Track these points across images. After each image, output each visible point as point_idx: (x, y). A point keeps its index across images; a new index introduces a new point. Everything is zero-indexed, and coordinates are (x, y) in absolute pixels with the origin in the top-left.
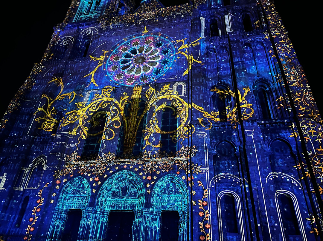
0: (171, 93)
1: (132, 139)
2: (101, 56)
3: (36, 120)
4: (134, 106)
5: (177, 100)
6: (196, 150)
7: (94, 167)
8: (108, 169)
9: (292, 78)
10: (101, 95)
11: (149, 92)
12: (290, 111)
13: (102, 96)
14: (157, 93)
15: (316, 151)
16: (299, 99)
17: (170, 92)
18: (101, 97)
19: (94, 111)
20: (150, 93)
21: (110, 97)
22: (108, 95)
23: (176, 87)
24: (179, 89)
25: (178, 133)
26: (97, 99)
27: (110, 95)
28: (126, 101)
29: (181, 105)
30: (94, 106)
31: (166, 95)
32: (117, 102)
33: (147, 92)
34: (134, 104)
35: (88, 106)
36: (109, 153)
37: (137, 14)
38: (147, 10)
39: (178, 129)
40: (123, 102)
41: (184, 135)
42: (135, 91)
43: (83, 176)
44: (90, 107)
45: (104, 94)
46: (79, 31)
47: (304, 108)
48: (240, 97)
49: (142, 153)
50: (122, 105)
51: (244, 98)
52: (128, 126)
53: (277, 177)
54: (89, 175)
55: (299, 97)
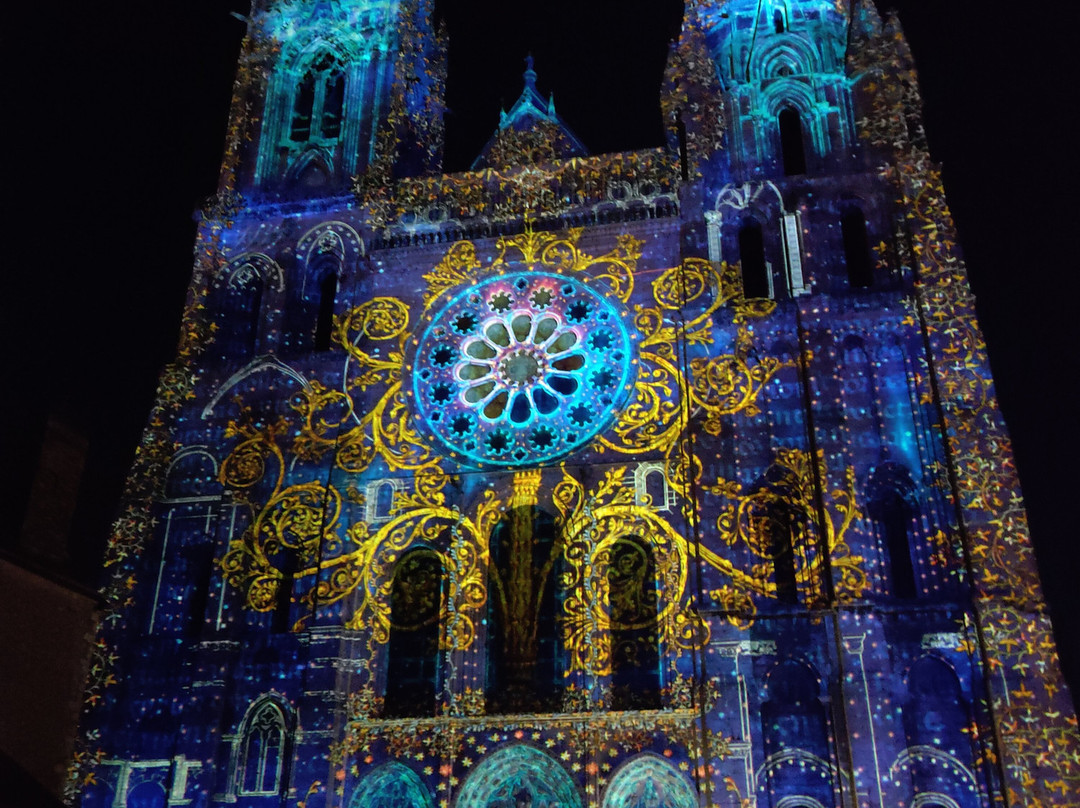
0: (629, 501)
1: (526, 643)
2: (391, 355)
3: (231, 581)
4: (519, 532)
5: (650, 523)
6: (715, 695)
7: (429, 733)
8: (471, 740)
9: (970, 483)
10: (414, 496)
11: (563, 493)
12: (961, 578)
13: (418, 500)
14: (587, 496)
15: (1012, 697)
16: (984, 551)
17: (627, 495)
18: (413, 503)
19: (398, 548)
20: (568, 495)
21: (443, 505)
22: (435, 497)
23: (643, 478)
24: (655, 484)
25: (660, 630)
26: (404, 513)
27: (440, 497)
28: (493, 516)
29: (662, 541)
30: (399, 535)
31: (617, 505)
32: (467, 522)
33: (559, 492)
34: (520, 524)
35: (379, 533)
36: (468, 691)
37: (489, 173)
38: (523, 161)
39: (659, 617)
40: (484, 519)
41: (681, 640)
42: (521, 484)
43: (402, 759)
44: (387, 538)
45: (424, 494)
46: (292, 231)
47: (995, 577)
48: (831, 532)
49: (562, 689)
50: (483, 529)
51: (841, 537)
52: (509, 600)
53: (920, 759)
54: (420, 756)
55: (985, 543)
